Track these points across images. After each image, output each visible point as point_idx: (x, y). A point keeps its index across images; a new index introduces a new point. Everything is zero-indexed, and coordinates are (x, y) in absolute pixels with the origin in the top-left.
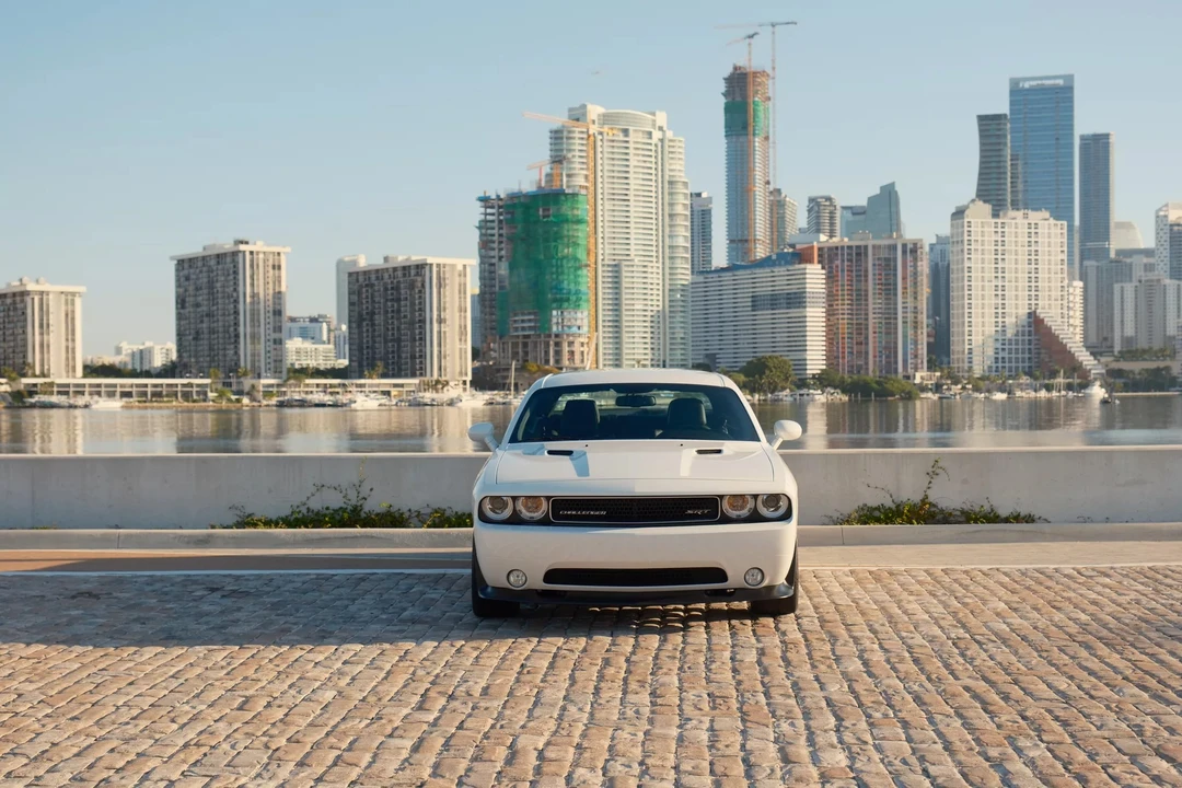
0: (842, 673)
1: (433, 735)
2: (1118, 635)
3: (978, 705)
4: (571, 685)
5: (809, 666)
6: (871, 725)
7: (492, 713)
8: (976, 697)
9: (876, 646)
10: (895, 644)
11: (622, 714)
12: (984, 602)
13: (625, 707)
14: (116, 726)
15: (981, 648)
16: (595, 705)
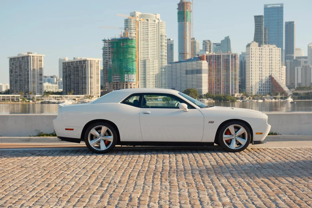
0: (225, 177)
1: (106, 194)
3: (266, 185)
4: (145, 180)
5: (215, 175)
6: (236, 191)
7: (122, 188)
9: (234, 169)
10: (239, 169)
12: (265, 157)
13: (162, 186)
14: (11, 192)
15: (265, 170)
16: (153, 186)
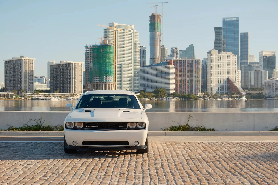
0: (156, 168)
1: (46, 182)
2: (228, 159)
3: (187, 176)
4: (85, 170)
5: (148, 166)
6: (159, 180)
7: (63, 177)
8: (188, 174)
9: (166, 161)
10: (171, 161)
11: (96, 178)
12: (197, 150)
13: (97, 176)
15: (193, 162)
16: (90, 175)
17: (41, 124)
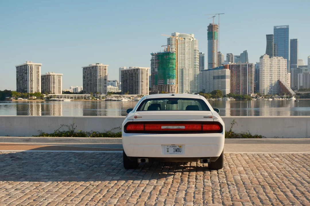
17: (73, 130)
